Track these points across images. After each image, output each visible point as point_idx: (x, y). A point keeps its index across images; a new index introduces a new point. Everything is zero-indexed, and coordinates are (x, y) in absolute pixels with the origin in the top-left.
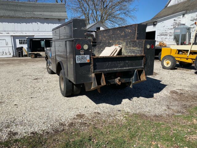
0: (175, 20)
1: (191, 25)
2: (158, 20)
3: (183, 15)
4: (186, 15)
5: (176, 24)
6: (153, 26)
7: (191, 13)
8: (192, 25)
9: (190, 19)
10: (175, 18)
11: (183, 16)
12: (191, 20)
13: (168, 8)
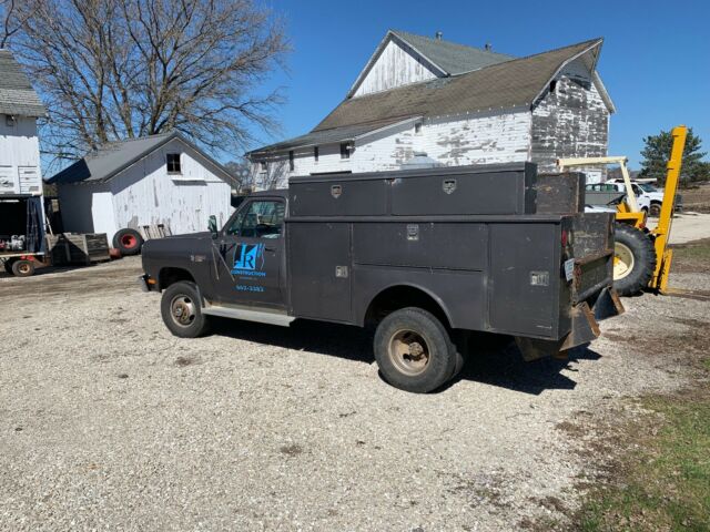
0: (398, 141)
1: (439, 157)
2: (358, 138)
3: (417, 126)
4: (422, 128)
5: (402, 152)
6: (339, 155)
7: (438, 122)
8: (444, 156)
9: (437, 139)
10: (397, 136)
11: (417, 131)
12: (439, 143)
13: (357, 100)
